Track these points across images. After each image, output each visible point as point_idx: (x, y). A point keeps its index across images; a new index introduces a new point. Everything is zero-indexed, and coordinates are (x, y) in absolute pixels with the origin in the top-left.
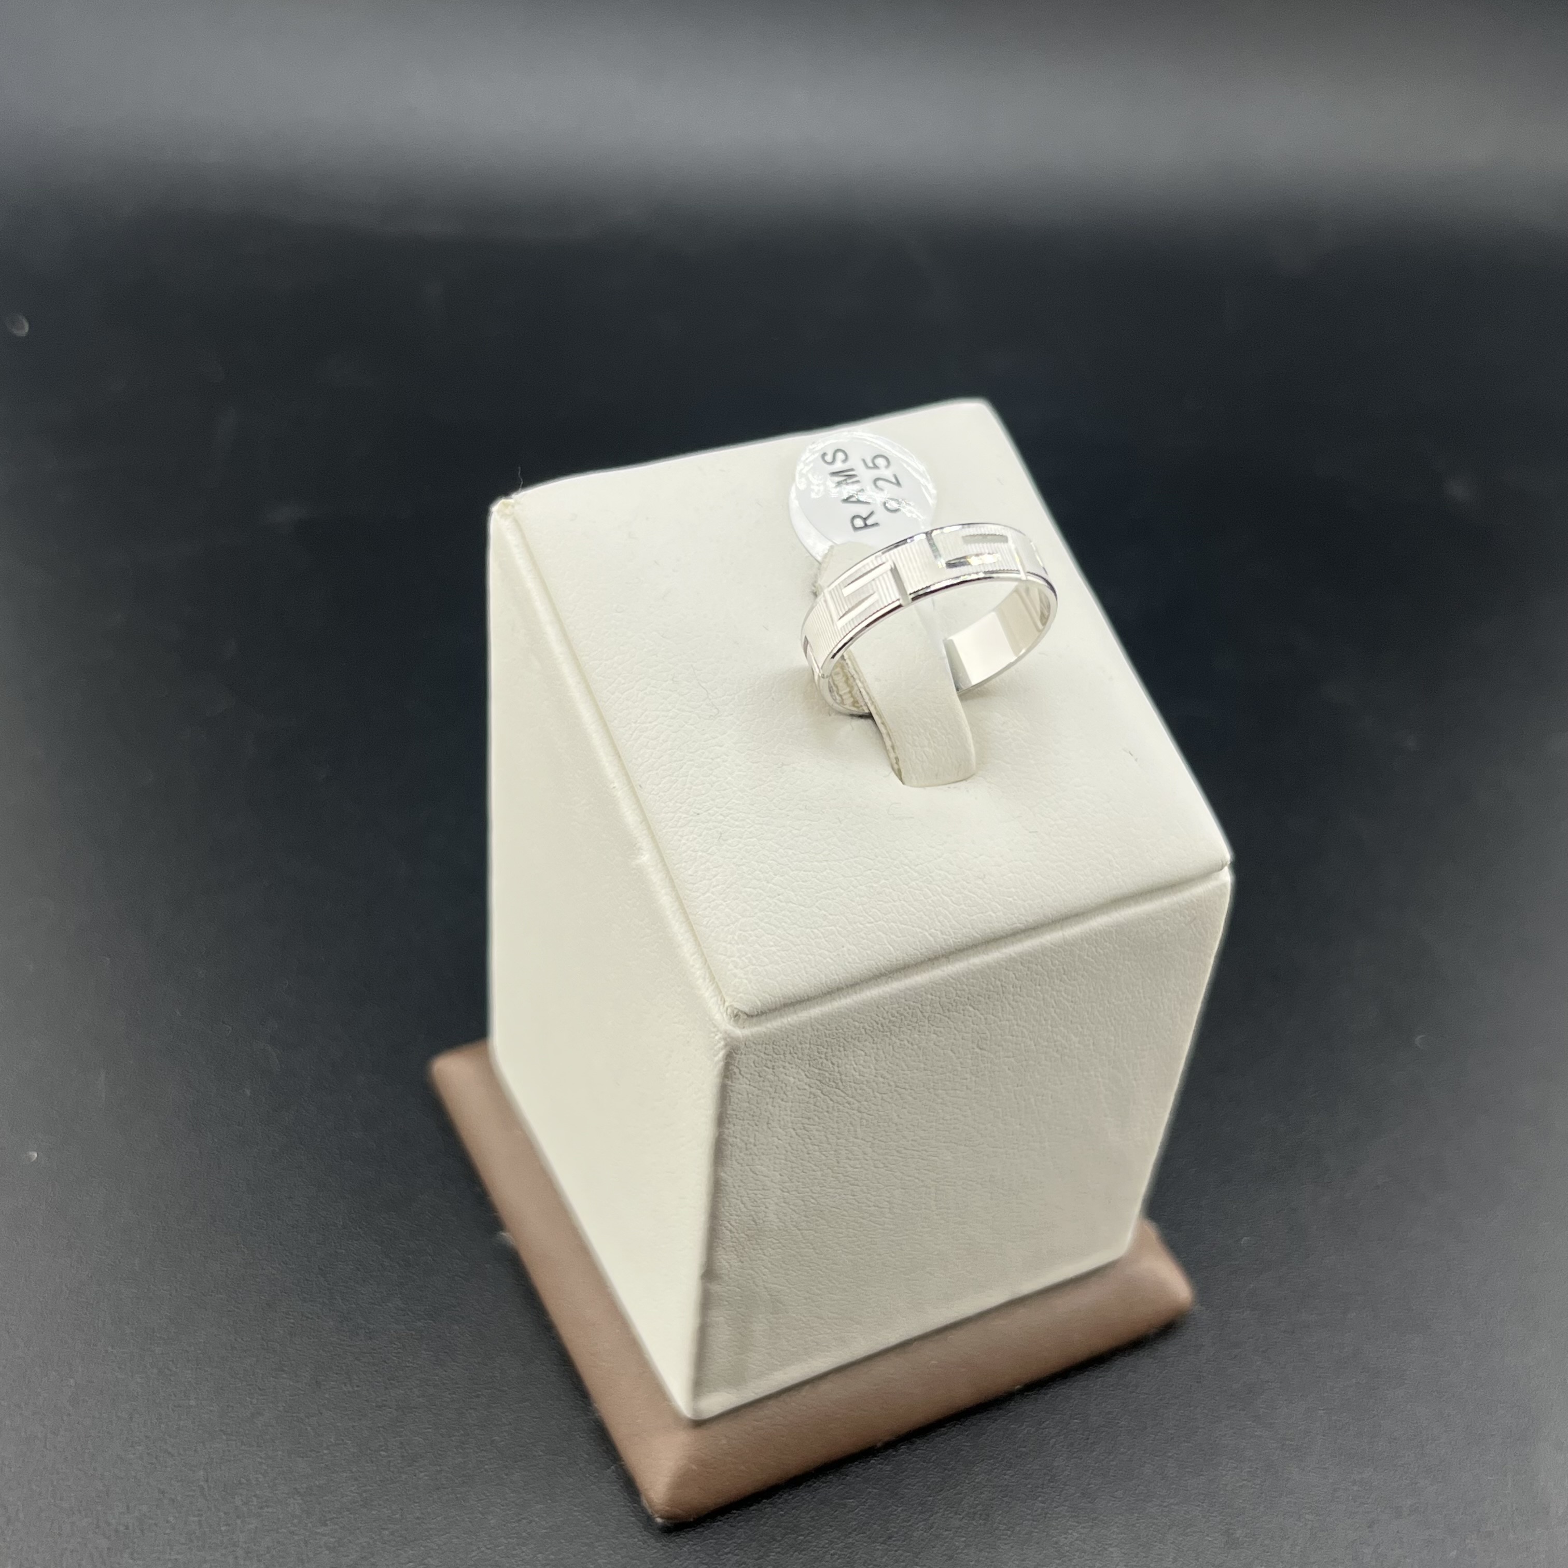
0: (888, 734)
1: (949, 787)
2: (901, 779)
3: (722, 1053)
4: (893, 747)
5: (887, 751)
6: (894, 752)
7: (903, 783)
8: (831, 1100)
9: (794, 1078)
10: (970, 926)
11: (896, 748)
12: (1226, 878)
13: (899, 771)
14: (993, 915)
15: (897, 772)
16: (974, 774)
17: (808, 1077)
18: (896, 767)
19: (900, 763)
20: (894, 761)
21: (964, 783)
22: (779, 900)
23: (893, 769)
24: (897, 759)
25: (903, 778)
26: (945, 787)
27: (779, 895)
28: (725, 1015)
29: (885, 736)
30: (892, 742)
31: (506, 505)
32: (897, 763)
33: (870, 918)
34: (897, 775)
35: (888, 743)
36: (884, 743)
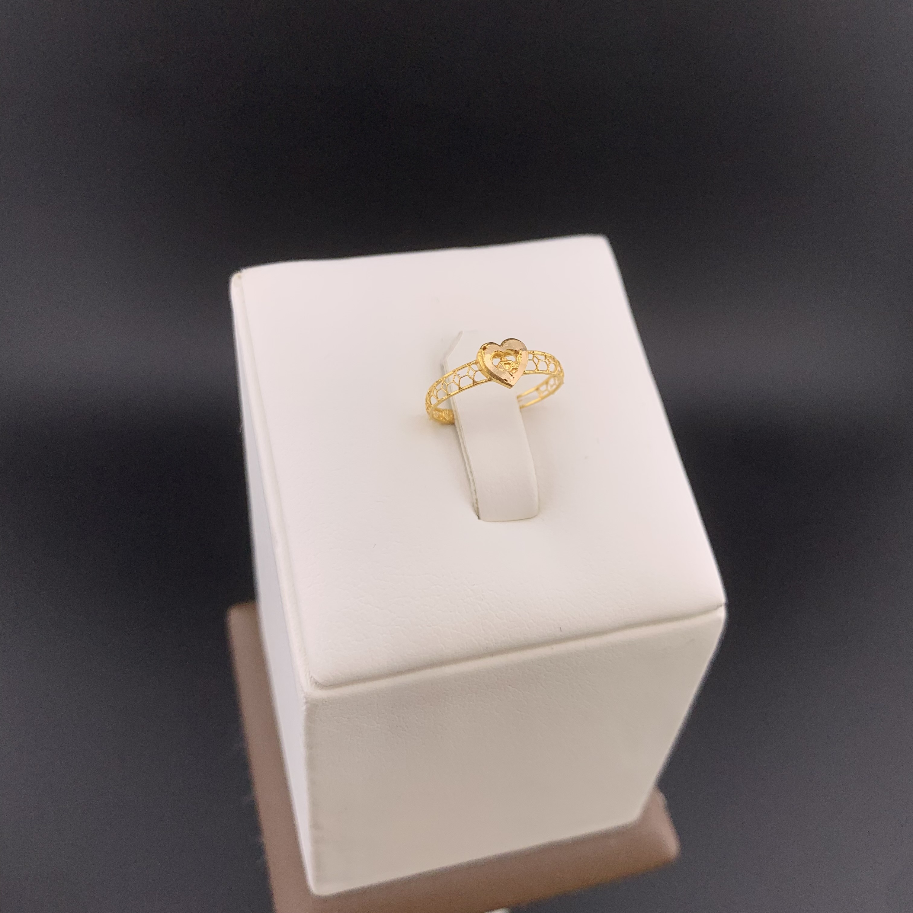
0: (473, 480)
2: (478, 516)
4: (475, 491)
6: (476, 495)
7: (479, 519)
9: (367, 724)
10: (508, 635)
11: (477, 491)
12: (721, 614)
14: (528, 629)
16: (536, 516)
17: (378, 723)
18: (475, 505)
19: (479, 503)
21: (527, 521)
24: (477, 500)
25: (480, 515)
26: (511, 524)
28: (309, 681)
29: (471, 481)
30: (475, 487)
33: (429, 622)
36: (470, 486)
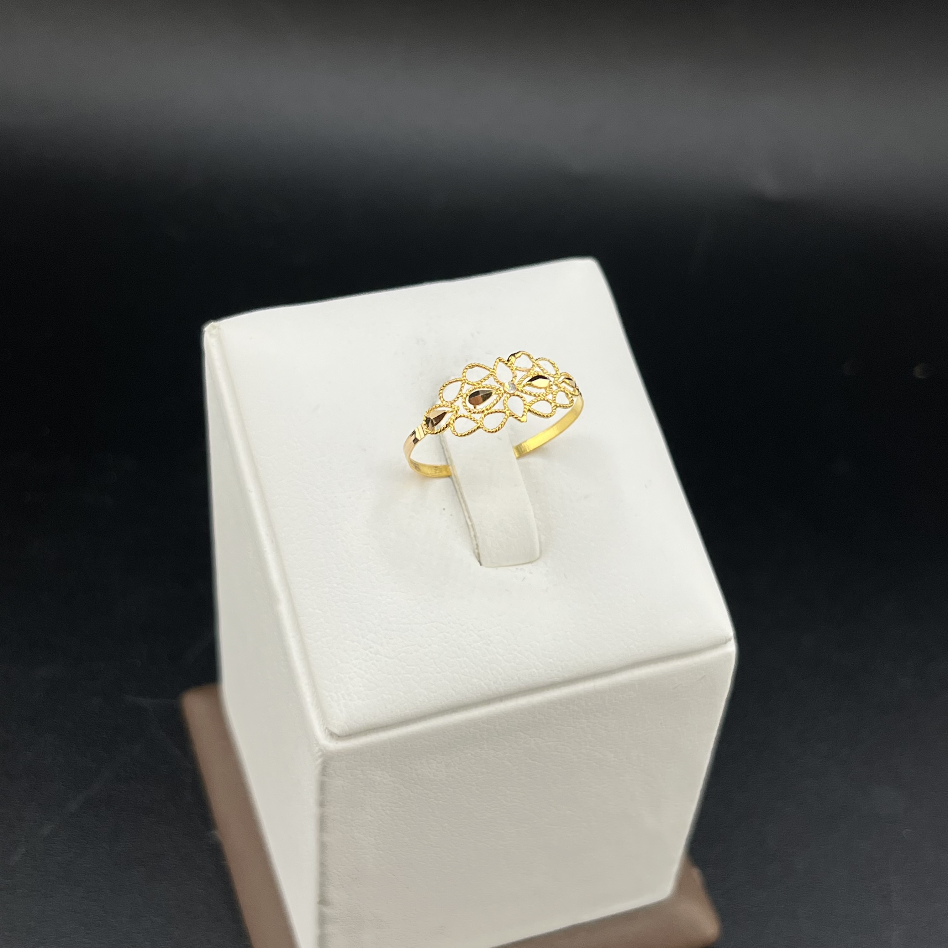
1: (517, 569)
2: (480, 562)
3: (320, 760)
5: (471, 538)
6: (476, 540)
7: (481, 564)
8: (412, 792)
9: (380, 777)
10: (516, 678)
11: (477, 536)
12: (732, 648)
13: (479, 554)
14: (536, 671)
15: (477, 554)
16: (538, 559)
17: (390, 776)
18: (476, 551)
19: (480, 548)
20: (476, 547)
21: (530, 565)
22: (370, 652)
23: (474, 552)
25: (482, 562)
26: (513, 568)
27: (370, 648)
28: (324, 732)
29: (470, 527)
30: (475, 532)
31: (214, 327)
32: (477, 548)
33: (438, 669)
34: (476, 557)
35: (472, 533)
